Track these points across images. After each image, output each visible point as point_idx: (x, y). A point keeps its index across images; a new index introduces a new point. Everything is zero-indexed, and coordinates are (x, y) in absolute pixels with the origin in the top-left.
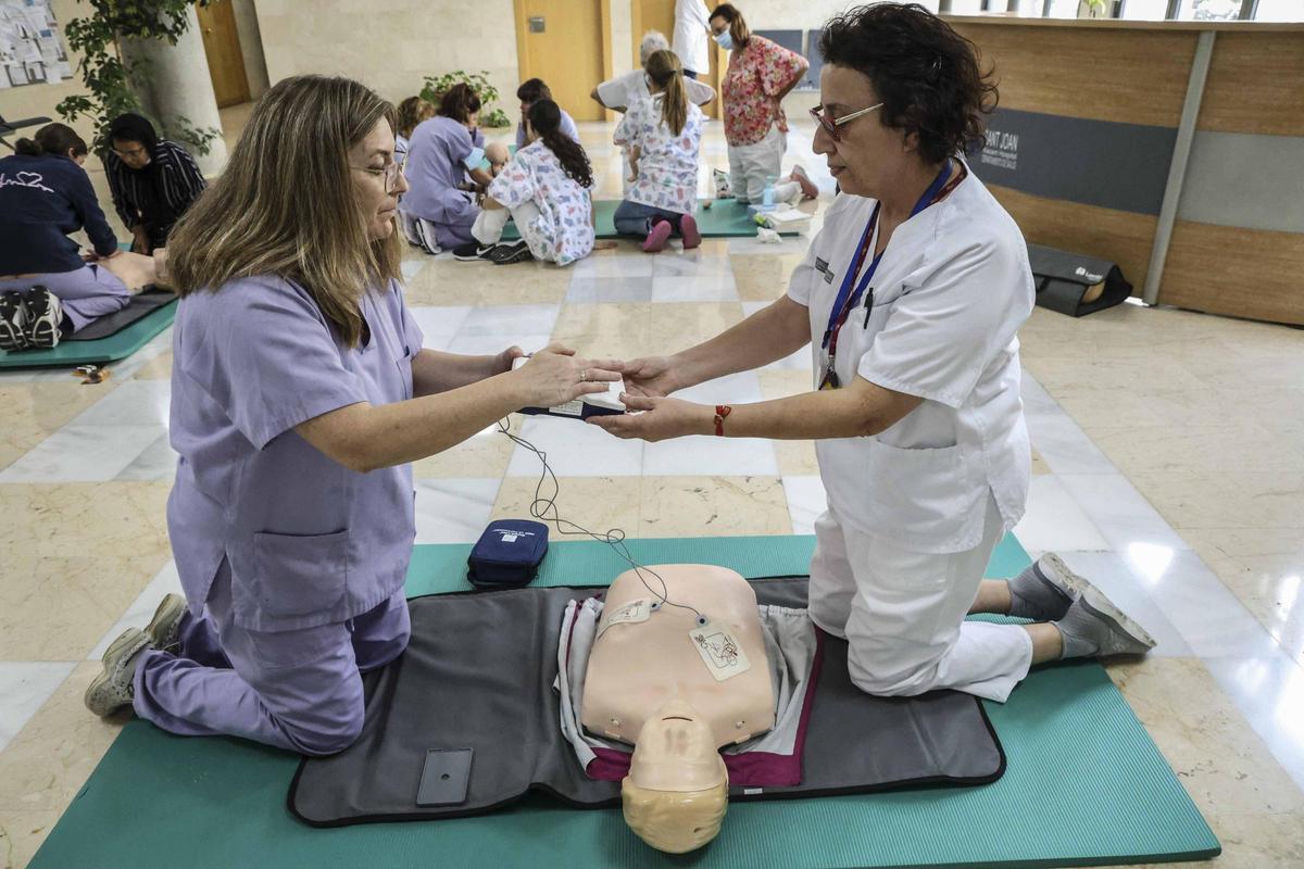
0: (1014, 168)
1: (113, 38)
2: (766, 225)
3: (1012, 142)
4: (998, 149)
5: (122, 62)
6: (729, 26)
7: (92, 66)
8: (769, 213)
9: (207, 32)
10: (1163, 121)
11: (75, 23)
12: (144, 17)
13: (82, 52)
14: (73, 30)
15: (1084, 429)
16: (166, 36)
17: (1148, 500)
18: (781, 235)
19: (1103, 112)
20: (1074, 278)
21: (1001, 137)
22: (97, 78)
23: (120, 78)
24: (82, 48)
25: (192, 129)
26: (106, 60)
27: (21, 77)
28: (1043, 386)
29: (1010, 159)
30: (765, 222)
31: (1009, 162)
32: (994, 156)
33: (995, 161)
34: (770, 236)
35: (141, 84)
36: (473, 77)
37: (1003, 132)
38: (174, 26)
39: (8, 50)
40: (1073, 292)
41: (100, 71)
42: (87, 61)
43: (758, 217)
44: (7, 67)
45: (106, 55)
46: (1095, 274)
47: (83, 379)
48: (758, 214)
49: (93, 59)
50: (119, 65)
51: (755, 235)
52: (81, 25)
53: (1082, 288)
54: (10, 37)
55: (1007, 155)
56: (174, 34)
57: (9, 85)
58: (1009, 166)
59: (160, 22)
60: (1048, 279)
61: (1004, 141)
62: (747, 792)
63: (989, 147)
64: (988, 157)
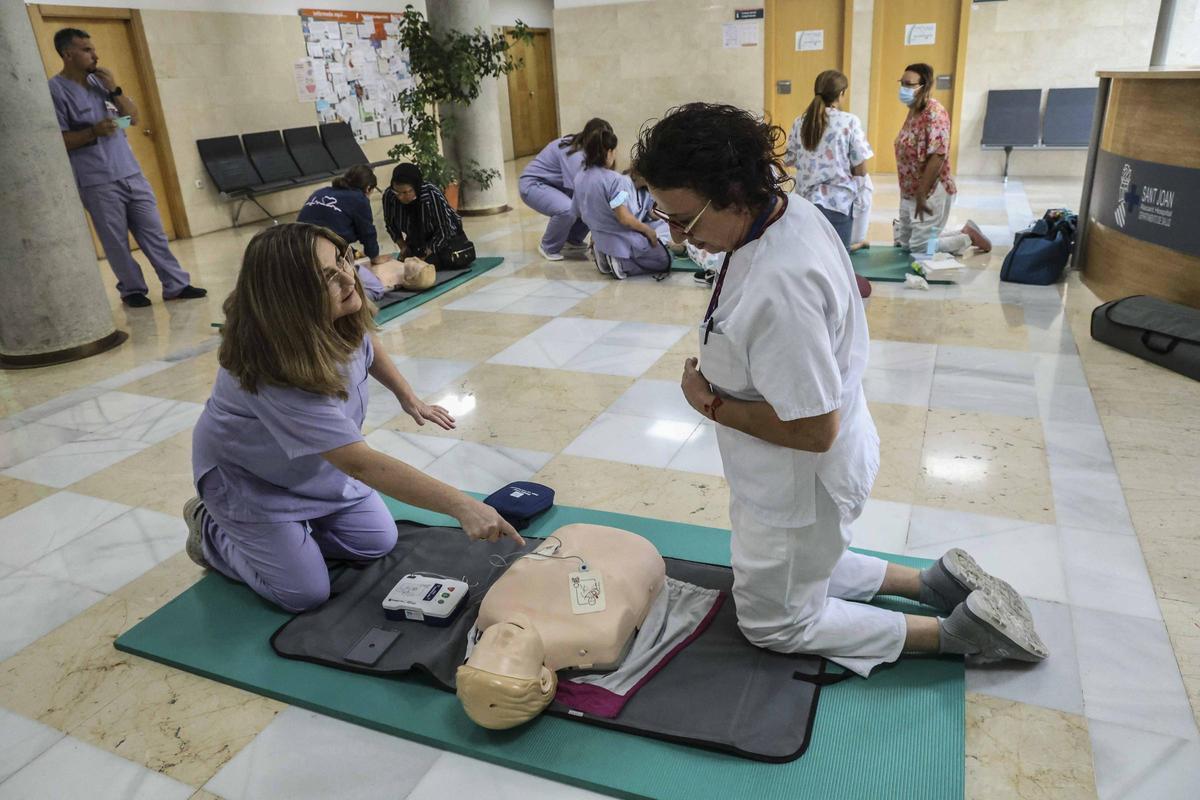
0: (1168, 224)
2: (918, 273)
3: (1168, 199)
4: (1154, 205)
5: (437, 119)
6: (918, 87)
7: (415, 122)
8: (925, 261)
11: (404, 91)
13: (408, 113)
14: (402, 96)
15: (1123, 489)
16: (464, 100)
17: (1149, 567)
18: (930, 282)
21: (1158, 193)
22: (417, 131)
24: (408, 109)
25: (479, 169)
26: (425, 117)
27: (386, 130)
28: (1109, 443)
29: (1165, 216)
30: (920, 269)
31: (1164, 219)
32: (1150, 213)
33: (1150, 219)
34: (916, 282)
37: (1160, 188)
38: (470, 92)
39: (381, 112)
41: (420, 126)
42: (411, 118)
43: (915, 265)
44: (378, 123)
45: (425, 114)
48: (916, 262)
49: (415, 117)
50: (434, 121)
51: (904, 280)
52: (409, 93)
54: (383, 101)
55: (1162, 212)
56: (469, 98)
57: (377, 136)
58: (1163, 223)
59: (460, 90)
60: (1176, 340)
61: (1160, 198)
62: (571, 712)
63: (1146, 204)
64: (1145, 214)
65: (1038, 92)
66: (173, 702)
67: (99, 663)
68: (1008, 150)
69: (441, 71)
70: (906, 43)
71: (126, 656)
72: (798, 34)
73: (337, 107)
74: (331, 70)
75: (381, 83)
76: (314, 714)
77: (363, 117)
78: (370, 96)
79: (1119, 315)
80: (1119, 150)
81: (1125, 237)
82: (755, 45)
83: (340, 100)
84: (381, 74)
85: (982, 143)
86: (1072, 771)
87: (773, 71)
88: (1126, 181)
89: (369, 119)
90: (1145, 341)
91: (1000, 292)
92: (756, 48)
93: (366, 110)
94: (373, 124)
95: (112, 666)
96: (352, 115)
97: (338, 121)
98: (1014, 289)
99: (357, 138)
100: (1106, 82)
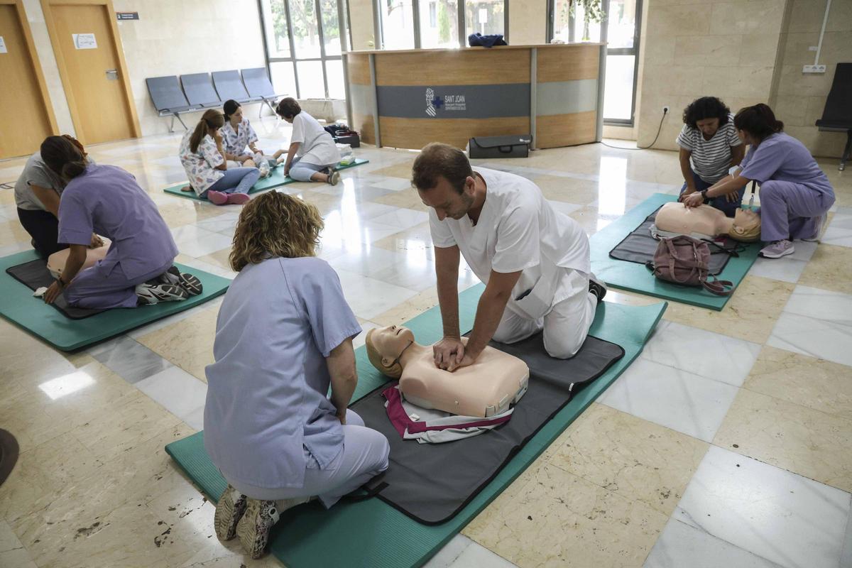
3: (462, 99)
4: (455, 103)
10: (525, 81)
29: (463, 106)
31: (462, 107)
33: (453, 109)
37: (456, 95)
58: (462, 109)
60: (511, 146)
64: (448, 107)
65: (175, 77)
68: (176, 114)
70: (77, 48)
79: (484, 145)
81: (436, 120)
88: (430, 97)
90: (500, 150)
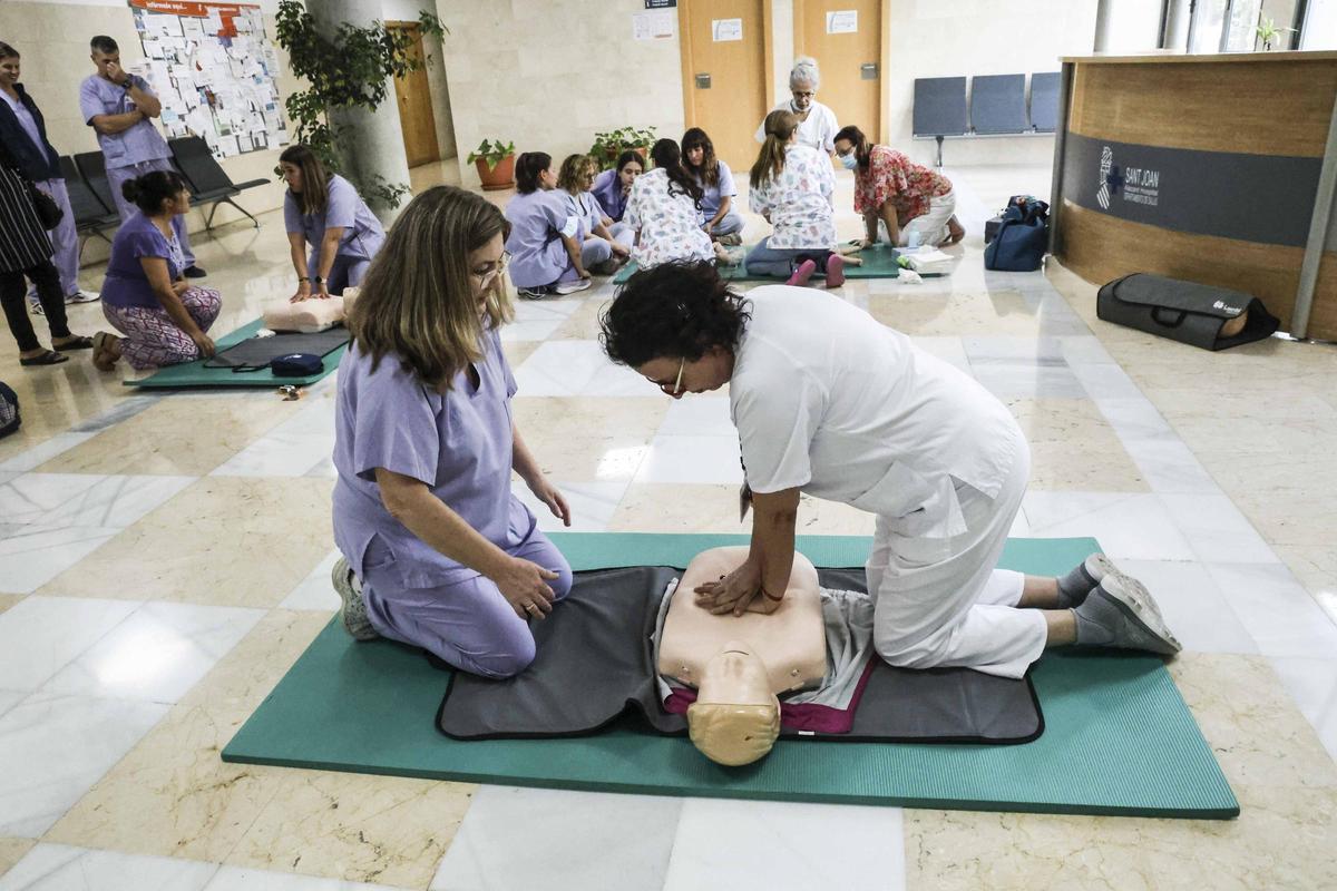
0: (1155, 204)
1: (323, 107)
2: (907, 267)
3: (1153, 179)
4: (1140, 186)
5: (330, 128)
7: (306, 132)
8: (912, 255)
9: (404, 99)
10: (1308, 152)
11: (294, 96)
12: (349, 88)
13: (298, 122)
14: (292, 102)
15: (1195, 454)
16: (367, 104)
17: (1248, 519)
18: (923, 276)
19: (1246, 145)
20: (1210, 312)
21: (1142, 173)
22: (309, 143)
23: (327, 143)
24: (299, 117)
25: (385, 185)
26: (317, 127)
27: (247, 145)
28: (1162, 414)
29: (1151, 196)
30: (907, 263)
31: (1150, 198)
32: (1135, 193)
33: (1136, 199)
34: (911, 277)
35: (344, 147)
36: (641, 132)
37: (1144, 169)
38: (375, 95)
39: (239, 123)
40: (1210, 326)
41: (312, 137)
42: (302, 128)
43: (901, 259)
44: (237, 137)
45: (318, 123)
46: (1233, 307)
47: (284, 397)
48: (902, 256)
49: (306, 127)
50: (328, 131)
51: (896, 276)
52: (299, 98)
53: (1219, 322)
54: (241, 111)
55: (1149, 192)
56: (373, 103)
57: (237, 152)
58: (1151, 203)
59: (362, 93)
60: (1184, 313)
61: (1145, 178)
62: (800, 733)
63: (1130, 184)
64: (1130, 195)
65: (963, 80)
66: (336, 806)
67: (212, 781)
68: (940, 140)
69: (339, 71)
70: (828, 32)
71: (243, 767)
72: (715, 23)
73: (186, 118)
74: (174, 74)
75: (236, 89)
76: (515, 788)
77: (219, 129)
78: (224, 105)
79: (1125, 293)
80: (1091, 132)
81: (1110, 219)
82: (669, 36)
83: (190, 111)
84: (235, 78)
85: (914, 133)
86: (1275, 703)
87: (691, 64)
88: (1106, 165)
89: (226, 133)
90: (1155, 314)
91: (987, 281)
92: (672, 38)
93: (222, 123)
94: (232, 138)
95: (232, 782)
96: (206, 128)
97: (189, 136)
98: (1002, 278)
99: (215, 155)
100: (1069, 67)
